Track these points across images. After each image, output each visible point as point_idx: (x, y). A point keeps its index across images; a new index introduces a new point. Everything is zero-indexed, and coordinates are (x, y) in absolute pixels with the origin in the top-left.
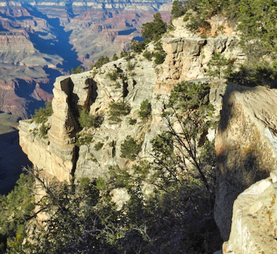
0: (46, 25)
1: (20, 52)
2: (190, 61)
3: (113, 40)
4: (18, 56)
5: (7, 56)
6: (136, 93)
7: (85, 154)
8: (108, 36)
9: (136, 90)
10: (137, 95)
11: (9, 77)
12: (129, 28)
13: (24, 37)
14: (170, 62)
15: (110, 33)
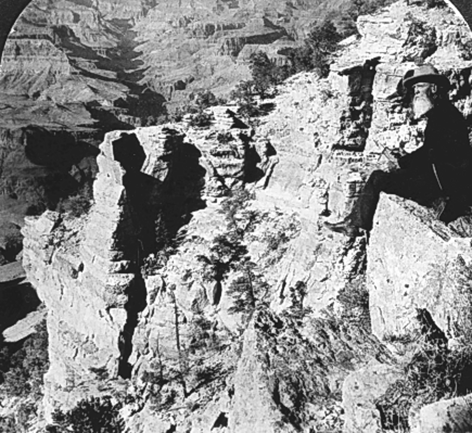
0: (97, 21)
1: (42, 72)
2: (388, 112)
3: (235, 54)
4: (37, 82)
5: (15, 80)
6: (271, 172)
7: (156, 294)
8: (225, 46)
9: (271, 165)
10: (273, 175)
11: (16, 122)
12: (271, 31)
13: (51, 44)
14: (344, 112)
15: (230, 40)
